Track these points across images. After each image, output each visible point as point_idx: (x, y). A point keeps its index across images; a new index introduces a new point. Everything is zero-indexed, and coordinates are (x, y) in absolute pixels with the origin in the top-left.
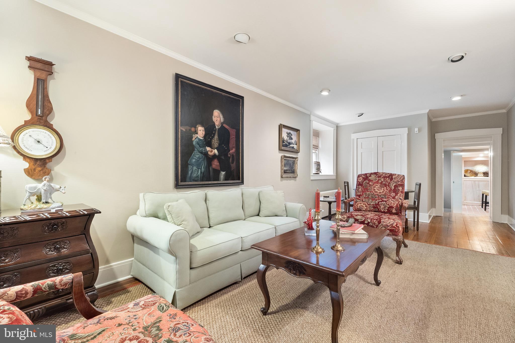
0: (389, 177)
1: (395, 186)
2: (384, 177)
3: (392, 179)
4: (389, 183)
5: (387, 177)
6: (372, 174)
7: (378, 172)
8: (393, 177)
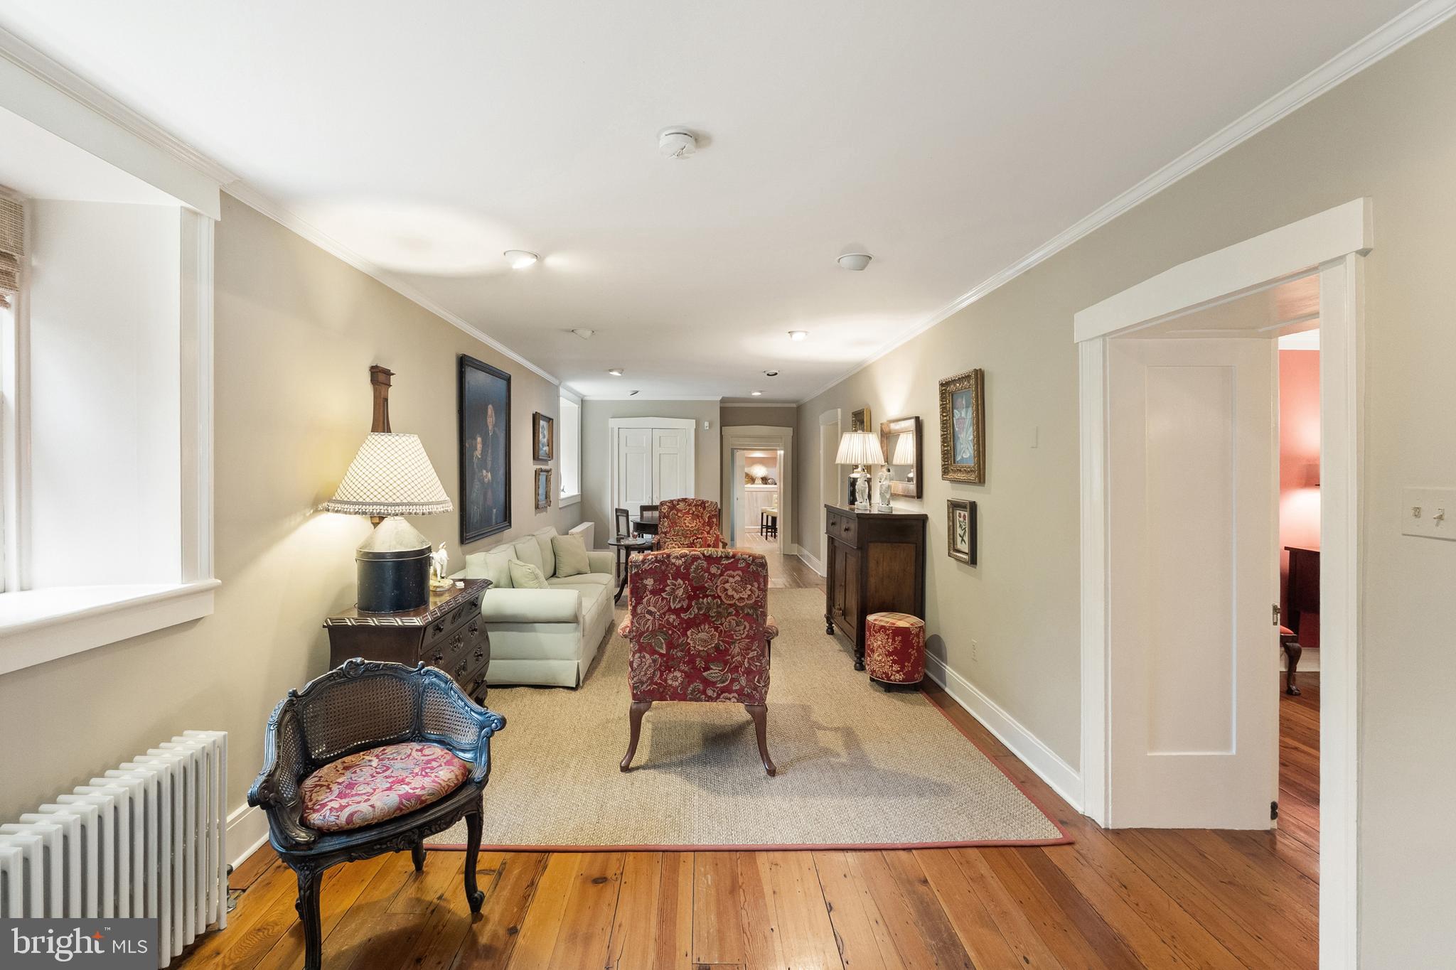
0: (700, 505)
1: (709, 518)
2: (696, 505)
3: (704, 508)
4: (702, 513)
5: (698, 505)
6: (679, 501)
7: (686, 499)
8: (706, 505)
